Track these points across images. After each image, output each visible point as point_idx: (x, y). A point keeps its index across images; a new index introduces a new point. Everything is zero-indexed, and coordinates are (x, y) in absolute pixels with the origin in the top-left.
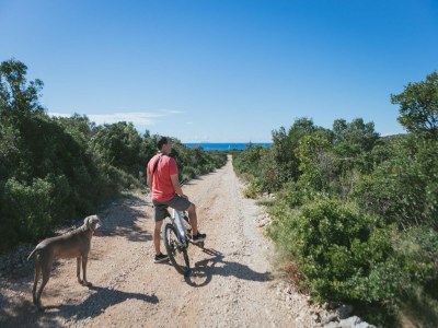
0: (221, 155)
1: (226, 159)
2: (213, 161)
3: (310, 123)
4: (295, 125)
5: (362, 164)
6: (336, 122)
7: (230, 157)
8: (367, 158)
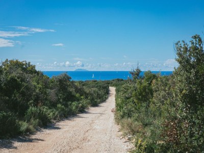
0: (100, 87)
1: (107, 92)
2: (86, 95)
7: (112, 89)
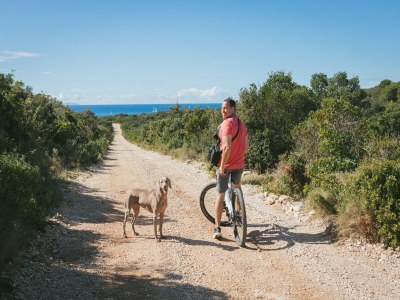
1: (112, 130)
3: (288, 79)
4: (269, 81)
5: (377, 128)
6: (314, 77)
8: (382, 122)
